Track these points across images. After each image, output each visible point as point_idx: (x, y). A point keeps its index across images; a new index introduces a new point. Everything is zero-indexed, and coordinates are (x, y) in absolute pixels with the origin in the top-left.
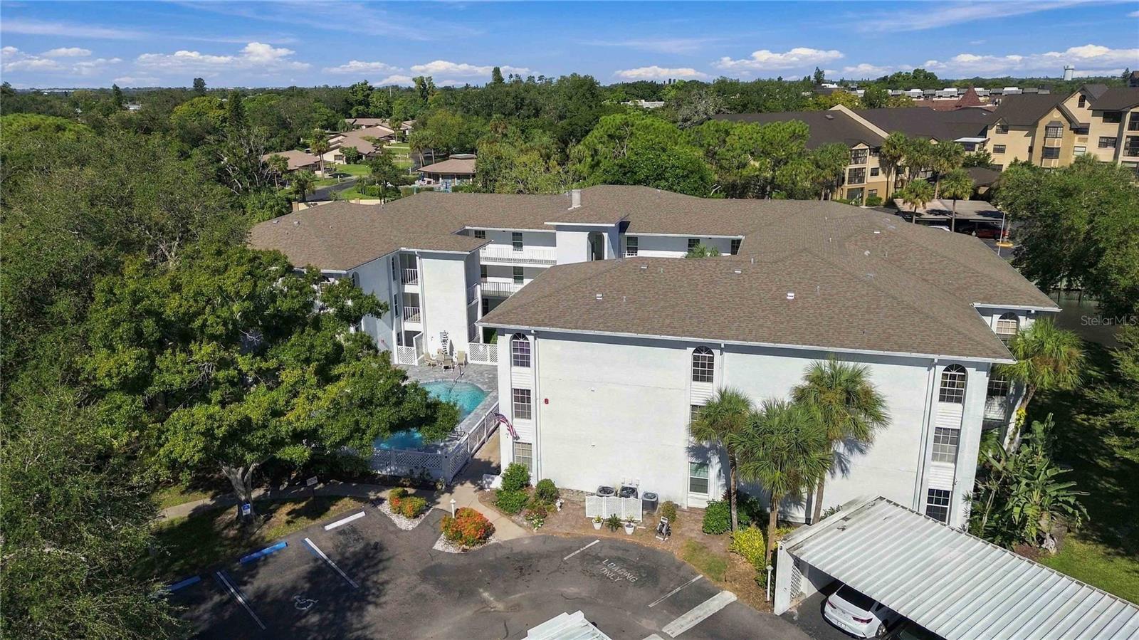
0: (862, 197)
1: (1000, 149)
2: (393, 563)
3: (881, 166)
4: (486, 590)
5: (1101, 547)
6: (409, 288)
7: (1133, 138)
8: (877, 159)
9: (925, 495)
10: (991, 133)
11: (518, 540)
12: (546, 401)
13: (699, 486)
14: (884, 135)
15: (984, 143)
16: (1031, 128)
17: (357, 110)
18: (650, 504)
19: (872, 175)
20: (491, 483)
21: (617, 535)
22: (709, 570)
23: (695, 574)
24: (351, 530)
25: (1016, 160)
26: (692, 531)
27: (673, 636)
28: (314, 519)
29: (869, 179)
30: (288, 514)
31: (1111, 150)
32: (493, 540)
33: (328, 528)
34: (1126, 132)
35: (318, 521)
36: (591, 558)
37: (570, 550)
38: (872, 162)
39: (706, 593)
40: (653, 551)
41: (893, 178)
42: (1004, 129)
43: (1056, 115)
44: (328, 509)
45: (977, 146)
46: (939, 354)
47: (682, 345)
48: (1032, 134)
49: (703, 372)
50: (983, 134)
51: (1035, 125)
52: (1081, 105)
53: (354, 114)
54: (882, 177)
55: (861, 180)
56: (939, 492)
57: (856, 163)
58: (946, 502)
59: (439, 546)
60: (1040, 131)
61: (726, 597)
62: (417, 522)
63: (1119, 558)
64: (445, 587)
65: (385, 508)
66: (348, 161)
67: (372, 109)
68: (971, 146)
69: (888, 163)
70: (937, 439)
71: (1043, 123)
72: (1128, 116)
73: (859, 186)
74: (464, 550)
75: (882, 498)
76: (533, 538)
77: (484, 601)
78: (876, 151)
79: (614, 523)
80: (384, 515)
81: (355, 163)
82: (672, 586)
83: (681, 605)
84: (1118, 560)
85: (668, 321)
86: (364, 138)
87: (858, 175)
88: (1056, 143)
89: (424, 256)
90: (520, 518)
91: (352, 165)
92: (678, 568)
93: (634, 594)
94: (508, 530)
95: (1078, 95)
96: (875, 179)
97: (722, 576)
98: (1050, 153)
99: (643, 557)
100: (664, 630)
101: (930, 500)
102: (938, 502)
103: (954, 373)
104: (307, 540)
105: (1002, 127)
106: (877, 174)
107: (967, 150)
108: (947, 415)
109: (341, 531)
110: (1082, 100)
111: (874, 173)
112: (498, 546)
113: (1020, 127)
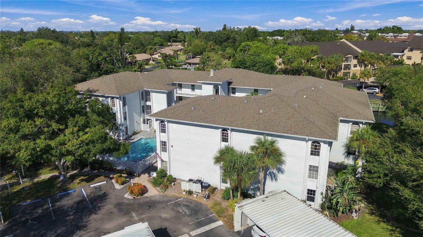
0: (349, 76)
1: (409, 58)
2: (107, 201)
3: (358, 63)
4: (134, 212)
5: (378, 218)
6: (148, 103)
8: (356, 61)
9: (306, 191)
10: (406, 51)
11: (155, 196)
12: (172, 146)
13: (224, 181)
14: (360, 51)
15: (403, 55)
17: (173, 40)
18: (205, 187)
20: (153, 174)
21: (191, 197)
22: (217, 213)
23: (212, 214)
24: (100, 187)
25: (415, 63)
26: (218, 197)
27: (193, 235)
29: (353, 68)
30: (80, 180)
32: (146, 195)
33: (91, 186)
35: (89, 183)
36: (178, 205)
37: (172, 201)
38: (355, 62)
39: (213, 221)
40: (201, 204)
41: (363, 68)
42: (411, 50)
44: (94, 179)
45: (399, 57)
46: (309, 136)
47: (217, 128)
49: (225, 139)
50: (403, 52)
53: (172, 41)
54: (358, 68)
55: (349, 69)
56: (312, 191)
57: (347, 62)
58: (314, 195)
59: (126, 196)
61: (220, 223)
62: (122, 186)
63: (382, 223)
64: (120, 210)
65: (113, 181)
66: (162, 57)
67: (178, 39)
68: (397, 56)
69: (361, 62)
70: (310, 170)
73: (348, 71)
74: (134, 198)
75: (285, 191)
76: (160, 196)
77: (131, 217)
78: (356, 57)
79: (190, 193)
80: (112, 183)
82: (201, 217)
83: (200, 225)
84: (382, 224)
85: (213, 119)
86: (171, 50)
87: (347, 67)
89: (153, 92)
90: (158, 188)
92: (207, 211)
93: (186, 219)
94: (153, 192)
96: (355, 69)
97: (221, 215)
99: (196, 206)
100: (191, 233)
101: (308, 193)
102: (311, 194)
103: (316, 144)
104: (83, 190)
107: (396, 58)
108: (314, 161)
109: (95, 188)
111: (355, 66)
112: (147, 197)
113: (418, 49)
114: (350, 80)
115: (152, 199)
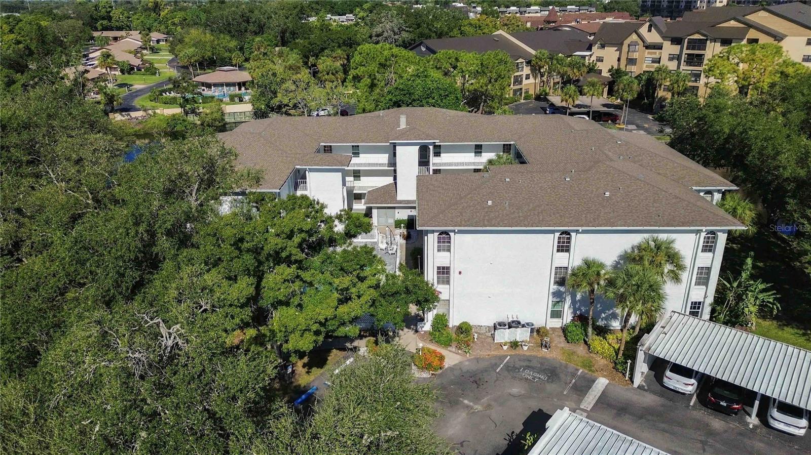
0: (521, 94)
1: (600, 60)
3: (532, 72)
7: (689, 55)
8: (529, 68)
9: (689, 305)
10: (595, 48)
11: (461, 363)
12: (460, 273)
13: (556, 314)
14: (533, 52)
15: (591, 56)
16: (619, 45)
17: (102, 25)
19: (526, 79)
20: (423, 327)
21: (518, 351)
22: (584, 366)
23: (578, 370)
26: (559, 341)
27: (589, 410)
29: (525, 82)
30: (303, 367)
31: (675, 62)
32: (447, 364)
33: (335, 372)
34: (685, 51)
35: (326, 368)
36: (511, 369)
37: (496, 365)
38: (527, 70)
39: (591, 380)
40: (544, 358)
41: (538, 80)
42: (603, 46)
43: (634, 37)
45: (587, 58)
46: (706, 226)
48: (620, 50)
49: (564, 247)
50: (589, 48)
51: (622, 44)
52: (650, 30)
53: (100, 28)
54: (532, 80)
55: (521, 83)
56: (696, 303)
57: (518, 72)
58: (699, 308)
60: (625, 48)
61: (603, 381)
65: (364, 353)
66: (122, 71)
67: (114, 24)
68: (583, 58)
69: (536, 69)
70: (699, 273)
71: (627, 42)
72: (686, 40)
73: (519, 87)
74: (432, 374)
75: (673, 312)
76: (470, 361)
77: (468, 407)
78: (529, 63)
79: (515, 345)
81: (129, 73)
82: (569, 378)
83: (581, 390)
86: (126, 52)
87: (518, 80)
88: (635, 55)
89: (311, 170)
90: (453, 349)
91: (126, 75)
92: (566, 368)
93: (551, 388)
94: (452, 358)
95: (648, 24)
96: (528, 81)
97: (593, 369)
98: (632, 62)
99: (542, 364)
100: (582, 407)
101: (691, 308)
102: (695, 308)
103: (709, 235)
104: (326, 383)
105: (601, 45)
106: (529, 78)
108: (705, 259)
110: (650, 27)
111: (528, 77)
112: (451, 369)
113: (612, 45)
114: (522, 101)
115: (464, 370)
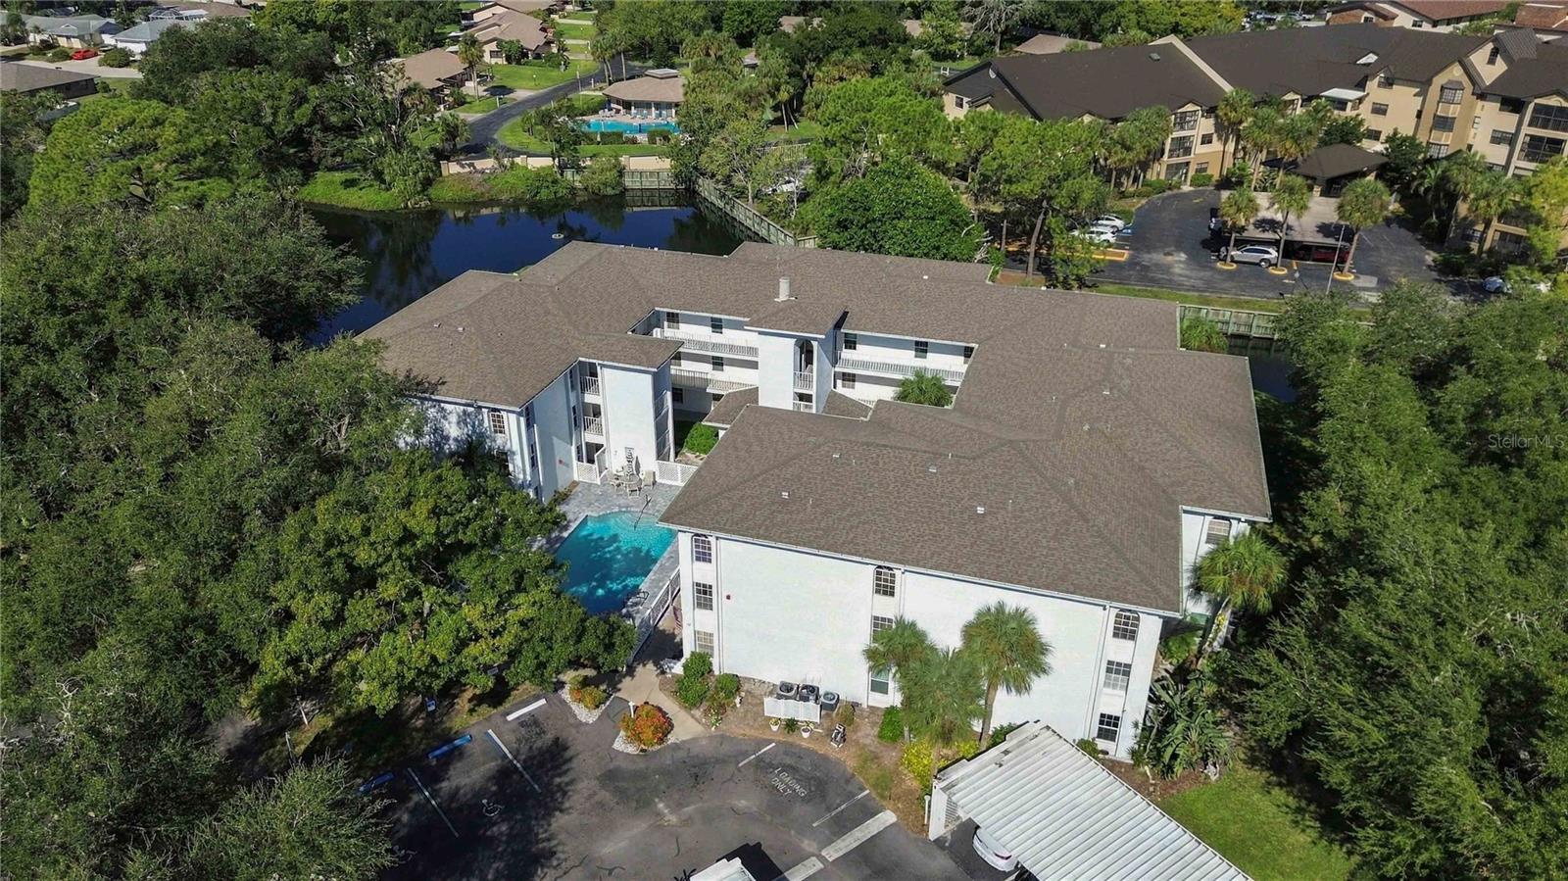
0: (1186, 173)
1: (1380, 110)
2: (574, 764)
3: (1216, 131)
4: (661, 800)
5: (1266, 774)
6: (590, 398)
7: (1532, 137)
8: (1212, 121)
9: (1097, 718)
10: (1372, 85)
11: (694, 740)
12: (728, 597)
13: (879, 687)
14: (1227, 88)
15: (1361, 100)
16: (1423, 85)
18: (830, 706)
19: (1202, 143)
20: (672, 668)
21: (793, 739)
22: (875, 786)
23: (862, 789)
24: (532, 722)
25: (1395, 134)
26: (867, 733)
27: (830, 860)
28: (495, 707)
29: (1199, 149)
30: (470, 701)
31: (1504, 149)
32: (672, 739)
33: (510, 718)
34: (1526, 130)
35: (501, 709)
36: (763, 765)
37: (746, 755)
38: (1206, 125)
39: (868, 812)
40: (825, 758)
41: (1231, 147)
42: (1388, 83)
43: (1456, 72)
44: (510, 694)
45: (1350, 105)
46: (1111, 601)
47: (864, 564)
48: (1423, 93)
49: (885, 588)
50: (1360, 85)
51: (1429, 82)
52: (1492, 61)
54: (1216, 145)
55: (1187, 151)
56: (1110, 717)
57: (1182, 128)
58: (1116, 725)
59: (619, 744)
60: (1434, 90)
61: (887, 817)
62: (597, 713)
63: (1277, 788)
64: (622, 795)
65: (566, 694)
66: (509, 59)
68: (1341, 104)
69: (1227, 128)
70: (1109, 670)
71: (1439, 80)
72: (1531, 107)
73: (1182, 159)
74: (642, 751)
75: (1048, 728)
76: (711, 738)
77: (659, 814)
78: (1211, 111)
79: (791, 725)
80: (563, 702)
81: (518, 63)
82: (838, 801)
83: (842, 826)
84: (1276, 791)
86: (530, 13)
87: (1183, 146)
88: (1453, 111)
89: (607, 367)
90: (697, 713)
92: (848, 781)
93: (799, 810)
94: (688, 727)
95: (1490, 46)
96: (1206, 148)
97: (887, 793)
98: (1442, 123)
99: (816, 767)
100: (823, 853)
101: (1101, 723)
102: (1108, 724)
103: (1128, 613)
104: (490, 731)
105: (1387, 79)
106: (1210, 142)
107: (1337, 109)
108: (1121, 650)
109: (522, 723)
110: (1495, 53)
111: (1207, 140)
112: (676, 747)
113: (1409, 82)
114: (1186, 188)
115: (695, 751)
